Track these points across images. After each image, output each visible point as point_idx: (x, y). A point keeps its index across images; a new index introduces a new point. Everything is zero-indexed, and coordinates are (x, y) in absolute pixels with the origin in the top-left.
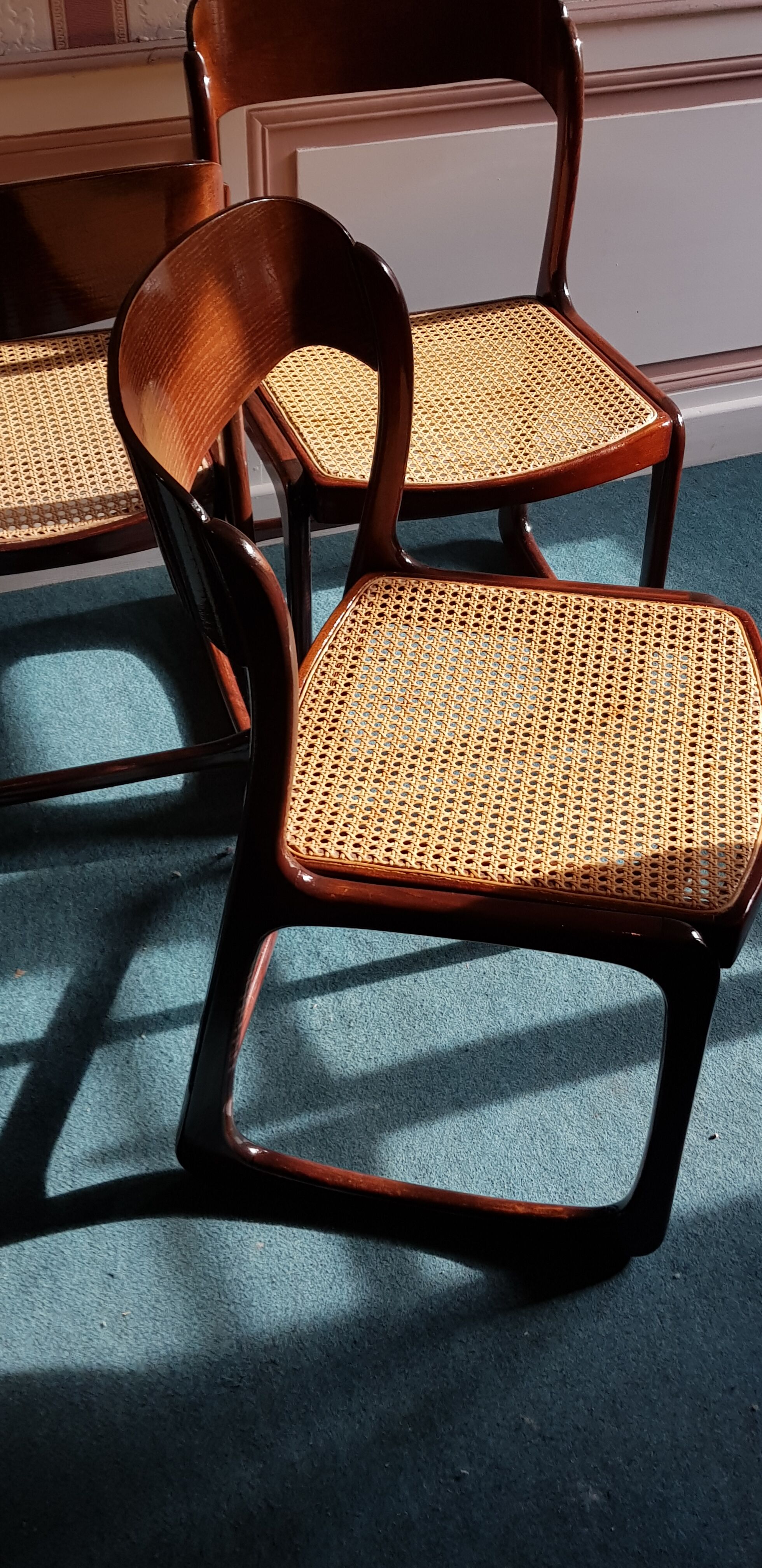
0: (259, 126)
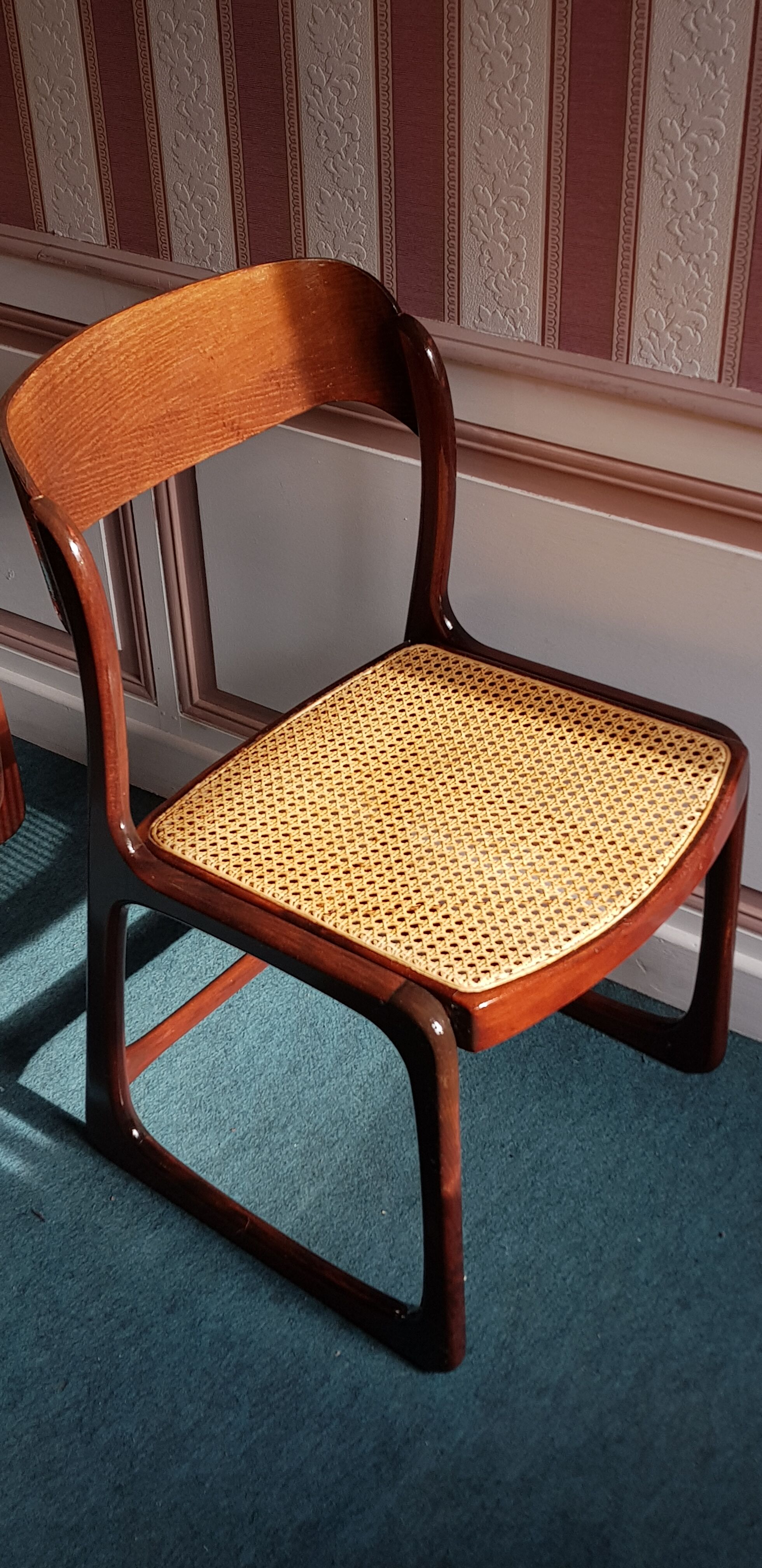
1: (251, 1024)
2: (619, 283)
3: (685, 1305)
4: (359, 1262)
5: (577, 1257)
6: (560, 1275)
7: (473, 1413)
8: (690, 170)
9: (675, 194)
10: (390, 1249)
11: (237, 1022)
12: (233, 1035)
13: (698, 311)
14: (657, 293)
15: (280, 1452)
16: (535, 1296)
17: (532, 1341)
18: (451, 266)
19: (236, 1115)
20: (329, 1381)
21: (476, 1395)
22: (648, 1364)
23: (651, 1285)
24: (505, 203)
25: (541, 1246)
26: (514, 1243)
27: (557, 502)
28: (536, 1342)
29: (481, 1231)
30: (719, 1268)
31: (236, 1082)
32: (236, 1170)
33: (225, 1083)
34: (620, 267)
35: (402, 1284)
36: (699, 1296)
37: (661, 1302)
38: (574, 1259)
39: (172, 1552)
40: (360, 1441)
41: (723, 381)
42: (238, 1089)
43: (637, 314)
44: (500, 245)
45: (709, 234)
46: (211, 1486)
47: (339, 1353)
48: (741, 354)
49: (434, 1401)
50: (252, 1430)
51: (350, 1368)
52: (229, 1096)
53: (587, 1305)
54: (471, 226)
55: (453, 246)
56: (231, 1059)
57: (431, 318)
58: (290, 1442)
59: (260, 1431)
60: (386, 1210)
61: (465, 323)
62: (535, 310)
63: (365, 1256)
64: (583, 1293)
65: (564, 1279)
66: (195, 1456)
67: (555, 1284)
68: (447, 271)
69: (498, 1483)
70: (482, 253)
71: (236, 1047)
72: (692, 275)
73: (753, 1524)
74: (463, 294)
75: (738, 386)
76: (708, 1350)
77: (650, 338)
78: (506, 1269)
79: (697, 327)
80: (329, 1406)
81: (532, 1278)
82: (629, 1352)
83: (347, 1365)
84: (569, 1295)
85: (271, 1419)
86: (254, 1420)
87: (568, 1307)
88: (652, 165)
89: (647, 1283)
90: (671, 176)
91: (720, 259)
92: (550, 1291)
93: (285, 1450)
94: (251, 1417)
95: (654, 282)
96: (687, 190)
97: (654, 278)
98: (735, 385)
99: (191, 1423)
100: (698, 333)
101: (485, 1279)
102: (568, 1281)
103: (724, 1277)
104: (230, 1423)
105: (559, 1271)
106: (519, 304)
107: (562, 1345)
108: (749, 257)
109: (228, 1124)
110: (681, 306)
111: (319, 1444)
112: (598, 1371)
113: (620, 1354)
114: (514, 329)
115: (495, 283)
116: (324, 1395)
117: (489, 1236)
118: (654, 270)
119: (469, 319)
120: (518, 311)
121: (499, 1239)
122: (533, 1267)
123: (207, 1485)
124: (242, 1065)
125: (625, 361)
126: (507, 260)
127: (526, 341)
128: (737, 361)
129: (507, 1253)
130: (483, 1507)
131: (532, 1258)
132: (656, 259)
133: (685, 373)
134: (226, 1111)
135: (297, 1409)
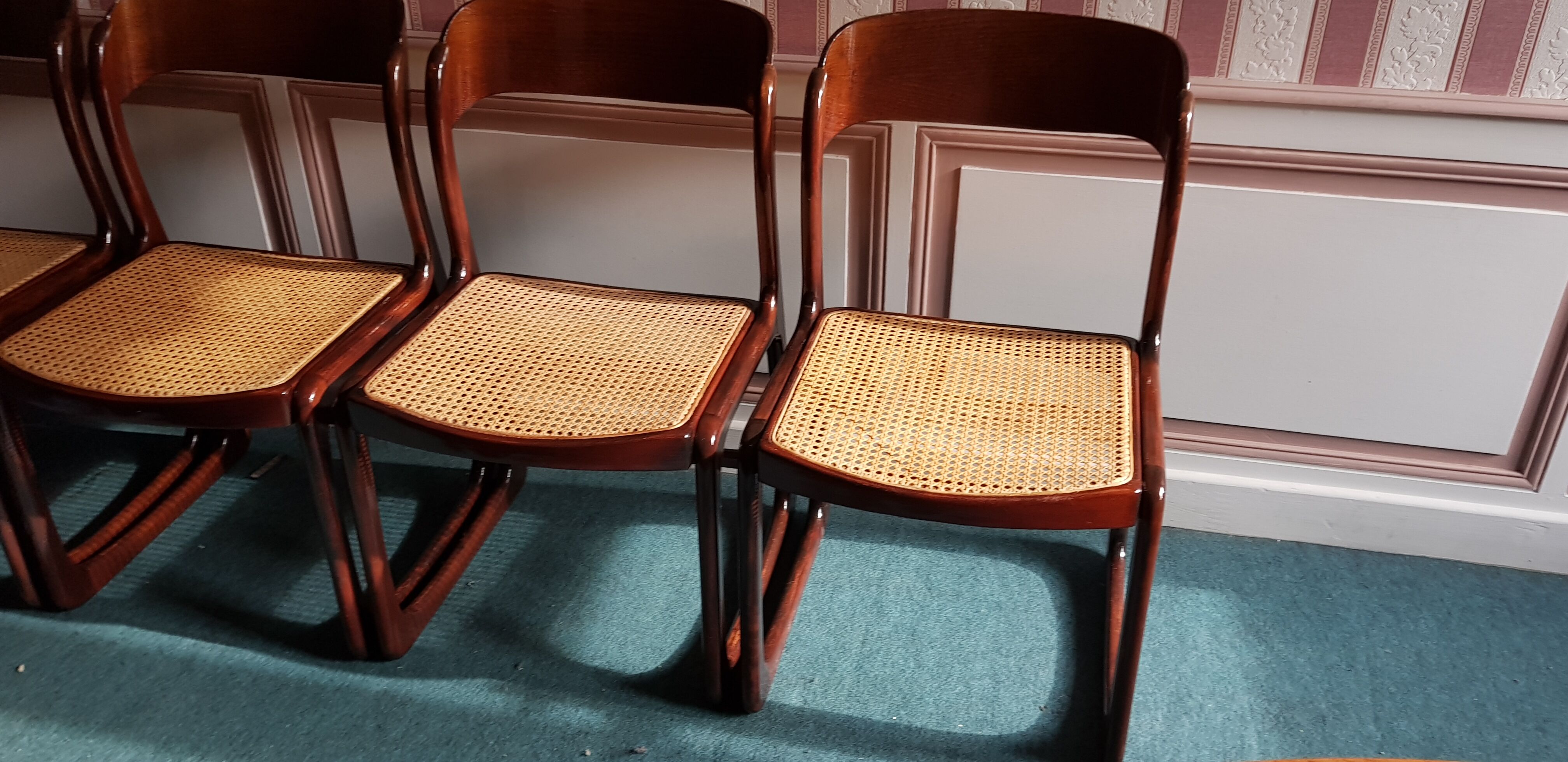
0: (928, 141)
13: (1436, 44)
14: (1405, 35)
18: (1227, 36)
27: (1302, 193)
41: (1450, 89)
43: (1386, 50)
44: (1274, 15)
48: (1466, 71)
54: (1251, 5)
55: (1231, 21)
61: (1232, 75)
62: (1297, 58)
68: (1223, 40)
70: (1257, 23)
72: (1435, 20)
74: (1236, 54)
75: (1461, 91)
77: (1393, 67)
79: (1434, 54)
95: (1403, 28)
97: (1403, 25)
98: (1458, 91)
100: (1433, 60)
106: (1284, 56)
110: (1423, 42)
114: (1276, 74)
115: (1265, 44)
118: (1404, 19)
119: (1236, 71)
120: (1282, 62)
125: (1369, 86)
126: (1278, 26)
127: (1286, 82)
128: (1463, 75)
133: (1418, 88)
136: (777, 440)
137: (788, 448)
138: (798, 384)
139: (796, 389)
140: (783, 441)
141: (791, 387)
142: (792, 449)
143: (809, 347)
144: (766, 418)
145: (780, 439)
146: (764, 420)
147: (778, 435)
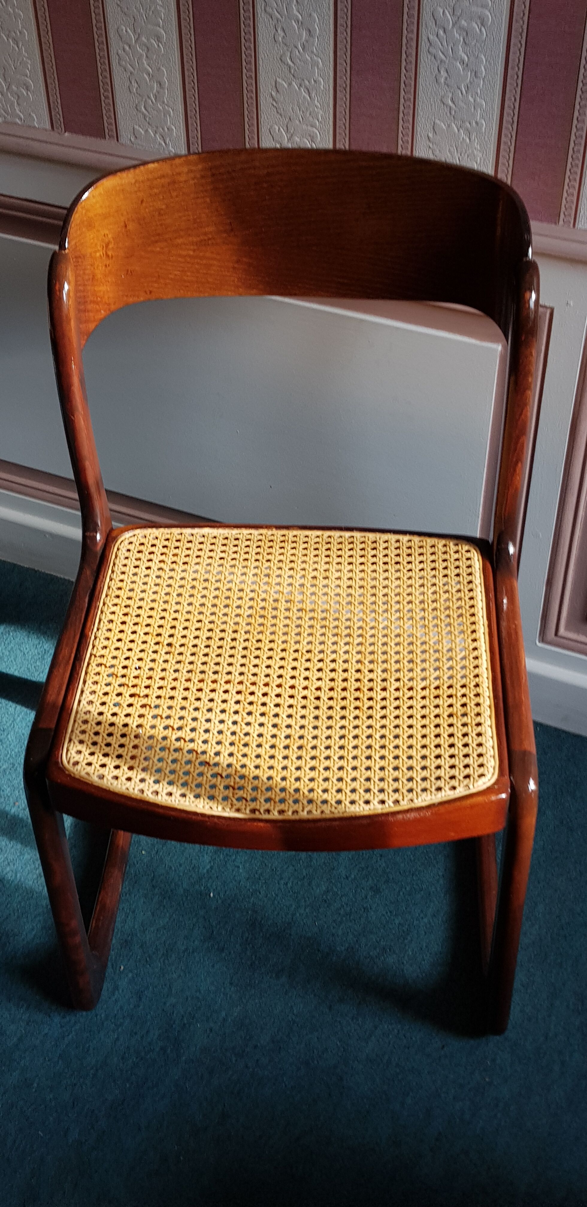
1: (18, 716)
2: (246, 105)
3: (376, 890)
4: (129, 894)
5: (293, 866)
6: (282, 882)
7: (231, 997)
8: (295, 12)
9: (284, 31)
10: (152, 880)
11: (6, 715)
12: (5, 727)
14: (278, 112)
15: (88, 1051)
16: (265, 900)
17: (268, 935)
18: (106, 94)
19: (17, 792)
20: (118, 990)
21: (231, 984)
22: (355, 940)
23: (350, 879)
24: (146, 41)
25: (266, 861)
26: (245, 861)
28: (270, 935)
29: (219, 856)
30: (398, 859)
31: (14, 765)
32: (22, 836)
33: (4, 767)
34: (245, 91)
35: (164, 906)
36: (387, 882)
37: (359, 890)
38: (291, 867)
39: (15, 1141)
40: (148, 1032)
42: (16, 770)
44: (145, 75)
45: (315, 64)
46: (38, 1085)
47: (122, 968)
49: (200, 992)
50: (63, 1038)
51: (133, 977)
52: (9, 777)
53: (305, 901)
56: (7, 747)
57: (94, 136)
58: (95, 1042)
59: (70, 1036)
60: (145, 850)
61: (122, 140)
62: (180, 128)
63: (133, 888)
64: (301, 893)
65: (286, 884)
66: (22, 1063)
67: (280, 889)
68: (103, 98)
69: (256, 1047)
70: (131, 82)
71: (9, 736)
72: (304, 97)
73: (443, 1047)
74: (119, 116)
76: (397, 922)
78: (242, 882)
80: (121, 1008)
81: (262, 887)
82: (340, 933)
83: (130, 975)
84: (290, 896)
85: (77, 1027)
86: (64, 1029)
87: (291, 905)
88: (263, 8)
89: (347, 878)
90: (279, 16)
91: (325, 84)
92: (277, 895)
93: (91, 1049)
94: (62, 1027)
95: (274, 104)
96: (293, 27)
97: (274, 100)
99: (15, 1039)
101: (227, 893)
102: (289, 885)
103: (402, 865)
104: (46, 1034)
105: (282, 878)
106: (166, 123)
107: (290, 935)
108: (348, 82)
109: (11, 800)
110: (298, 122)
111: (118, 1039)
112: (319, 950)
113: (333, 935)
114: (163, 144)
115: (145, 107)
116: (116, 1001)
117: (226, 859)
118: (273, 93)
119: (125, 135)
120: (166, 129)
121: (234, 861)
122: (262, 878)
123: (35, 1085)
124: (16, 750)
126: (152, 88)
129: (241, 871)
130: (247, 1067)
131: (259, 872)
132: (274, 84)
134: (8, 789)
135: (96, 1016)
136: (69, 762)
137: (83, 773)
138: (89, 664)
139: (86, 673)
140: (76, 763)
141: (80, 667)
142: (88, 774)
143: (99, 599)
144: (53, 726)
145: (72, 761)
146: (50, 729)
147: (69, 755)
